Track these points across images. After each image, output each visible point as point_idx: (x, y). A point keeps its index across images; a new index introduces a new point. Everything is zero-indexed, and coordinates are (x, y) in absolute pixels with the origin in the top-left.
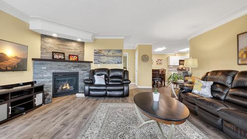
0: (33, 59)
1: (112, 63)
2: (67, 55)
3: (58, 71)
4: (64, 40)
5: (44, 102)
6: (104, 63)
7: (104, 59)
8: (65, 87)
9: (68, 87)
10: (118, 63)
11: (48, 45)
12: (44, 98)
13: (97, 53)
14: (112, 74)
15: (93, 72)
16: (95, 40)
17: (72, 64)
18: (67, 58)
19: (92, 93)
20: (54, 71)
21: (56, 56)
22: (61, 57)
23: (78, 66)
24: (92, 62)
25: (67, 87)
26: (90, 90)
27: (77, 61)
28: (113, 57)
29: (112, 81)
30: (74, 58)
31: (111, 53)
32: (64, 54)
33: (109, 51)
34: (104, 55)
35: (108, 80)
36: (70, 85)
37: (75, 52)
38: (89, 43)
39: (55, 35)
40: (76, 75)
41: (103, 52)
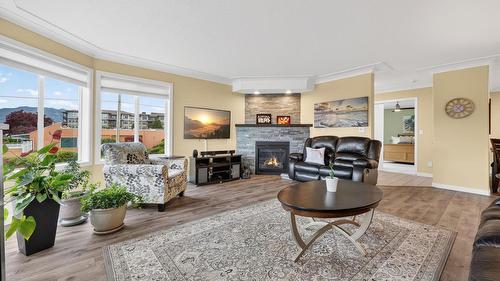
0: (236, 125)
1: (347, 125)
2: (274, 117)
3: (262, 140)
4: (271, 96)
5: (241, 176)
6: (331, 126)
7: (332, 119)
8: (270, 163)
9: (276, 164)
10: (359, 125)
11: (253, 106)
12: (241, 172)
13: (320, 110)
14: (341, 147)
15: (310, 143)
16: (316, 86)
17: (280, 129)
18: (274, 122)
19: (298, 175)
20: (257, 140)
21: (261, 120)
22: (267, 120)
23: (289, 133)
24: (311, 125)
25: (274, 162)
26: (295, 170)
27: (289, 125)
28: (348, 113)
29: (340, 161)
30: (284, 121)
31: (343, 107)
32: (270, 115)
33: (341, 102)
34: (331, 112)
35: (334, 157)
36: (278, 161)
37: (285, 112)
38: (307, 94)
39: (257, 93)
40: (286, 145)
41: (329, 106)
